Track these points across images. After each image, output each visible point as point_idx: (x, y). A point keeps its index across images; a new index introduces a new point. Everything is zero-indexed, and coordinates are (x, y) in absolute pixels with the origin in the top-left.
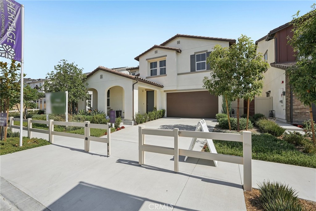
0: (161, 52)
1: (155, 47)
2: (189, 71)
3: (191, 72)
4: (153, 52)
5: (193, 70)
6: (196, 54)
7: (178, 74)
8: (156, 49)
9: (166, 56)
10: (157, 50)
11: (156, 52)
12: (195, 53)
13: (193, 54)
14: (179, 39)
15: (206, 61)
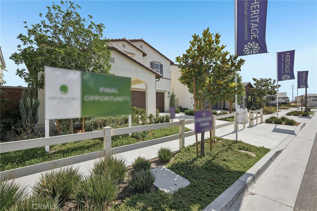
0: (129, 48)
1: (124, 40)
4: (120, 44)
6: (154, 63)
9: (135, 54)
10: (125, 44)
11: (124, 46)
13: (152, 62)
14: (142, 43)
15: (159, 70)
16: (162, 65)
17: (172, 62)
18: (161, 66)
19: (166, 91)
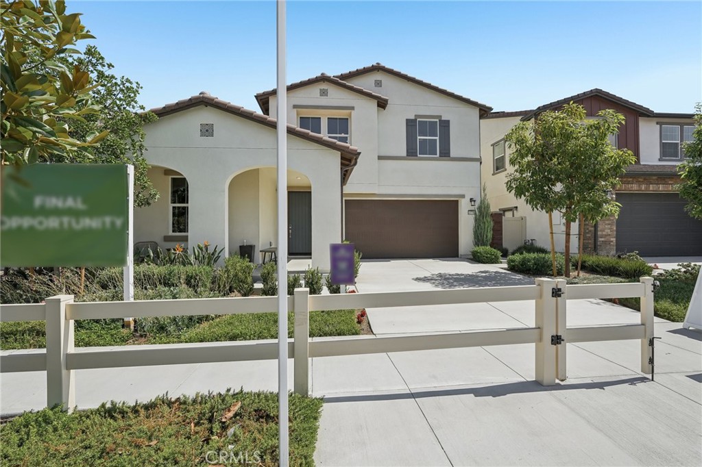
0: (337, 97)
1: (323, 79)
2: (404, 153)
3: (407, 155)
4: (315, 91)
5: (411, 153)
6: (418, 120)
7: (380, 158)
8: (324, 86)
9: (353, 108)
10: (326, 88)
11: (324, 93)
12: (415, 116)
13: (413, 117)
14: (378, 76)
15: (437, 138)
16: (448, 122)
17: (484, 106)
18: (445, 125)
19: (463, 196)
